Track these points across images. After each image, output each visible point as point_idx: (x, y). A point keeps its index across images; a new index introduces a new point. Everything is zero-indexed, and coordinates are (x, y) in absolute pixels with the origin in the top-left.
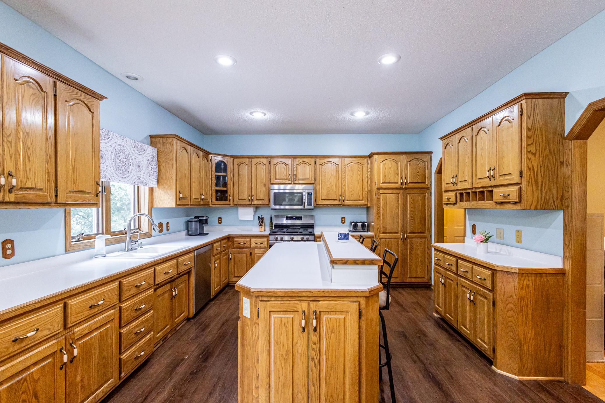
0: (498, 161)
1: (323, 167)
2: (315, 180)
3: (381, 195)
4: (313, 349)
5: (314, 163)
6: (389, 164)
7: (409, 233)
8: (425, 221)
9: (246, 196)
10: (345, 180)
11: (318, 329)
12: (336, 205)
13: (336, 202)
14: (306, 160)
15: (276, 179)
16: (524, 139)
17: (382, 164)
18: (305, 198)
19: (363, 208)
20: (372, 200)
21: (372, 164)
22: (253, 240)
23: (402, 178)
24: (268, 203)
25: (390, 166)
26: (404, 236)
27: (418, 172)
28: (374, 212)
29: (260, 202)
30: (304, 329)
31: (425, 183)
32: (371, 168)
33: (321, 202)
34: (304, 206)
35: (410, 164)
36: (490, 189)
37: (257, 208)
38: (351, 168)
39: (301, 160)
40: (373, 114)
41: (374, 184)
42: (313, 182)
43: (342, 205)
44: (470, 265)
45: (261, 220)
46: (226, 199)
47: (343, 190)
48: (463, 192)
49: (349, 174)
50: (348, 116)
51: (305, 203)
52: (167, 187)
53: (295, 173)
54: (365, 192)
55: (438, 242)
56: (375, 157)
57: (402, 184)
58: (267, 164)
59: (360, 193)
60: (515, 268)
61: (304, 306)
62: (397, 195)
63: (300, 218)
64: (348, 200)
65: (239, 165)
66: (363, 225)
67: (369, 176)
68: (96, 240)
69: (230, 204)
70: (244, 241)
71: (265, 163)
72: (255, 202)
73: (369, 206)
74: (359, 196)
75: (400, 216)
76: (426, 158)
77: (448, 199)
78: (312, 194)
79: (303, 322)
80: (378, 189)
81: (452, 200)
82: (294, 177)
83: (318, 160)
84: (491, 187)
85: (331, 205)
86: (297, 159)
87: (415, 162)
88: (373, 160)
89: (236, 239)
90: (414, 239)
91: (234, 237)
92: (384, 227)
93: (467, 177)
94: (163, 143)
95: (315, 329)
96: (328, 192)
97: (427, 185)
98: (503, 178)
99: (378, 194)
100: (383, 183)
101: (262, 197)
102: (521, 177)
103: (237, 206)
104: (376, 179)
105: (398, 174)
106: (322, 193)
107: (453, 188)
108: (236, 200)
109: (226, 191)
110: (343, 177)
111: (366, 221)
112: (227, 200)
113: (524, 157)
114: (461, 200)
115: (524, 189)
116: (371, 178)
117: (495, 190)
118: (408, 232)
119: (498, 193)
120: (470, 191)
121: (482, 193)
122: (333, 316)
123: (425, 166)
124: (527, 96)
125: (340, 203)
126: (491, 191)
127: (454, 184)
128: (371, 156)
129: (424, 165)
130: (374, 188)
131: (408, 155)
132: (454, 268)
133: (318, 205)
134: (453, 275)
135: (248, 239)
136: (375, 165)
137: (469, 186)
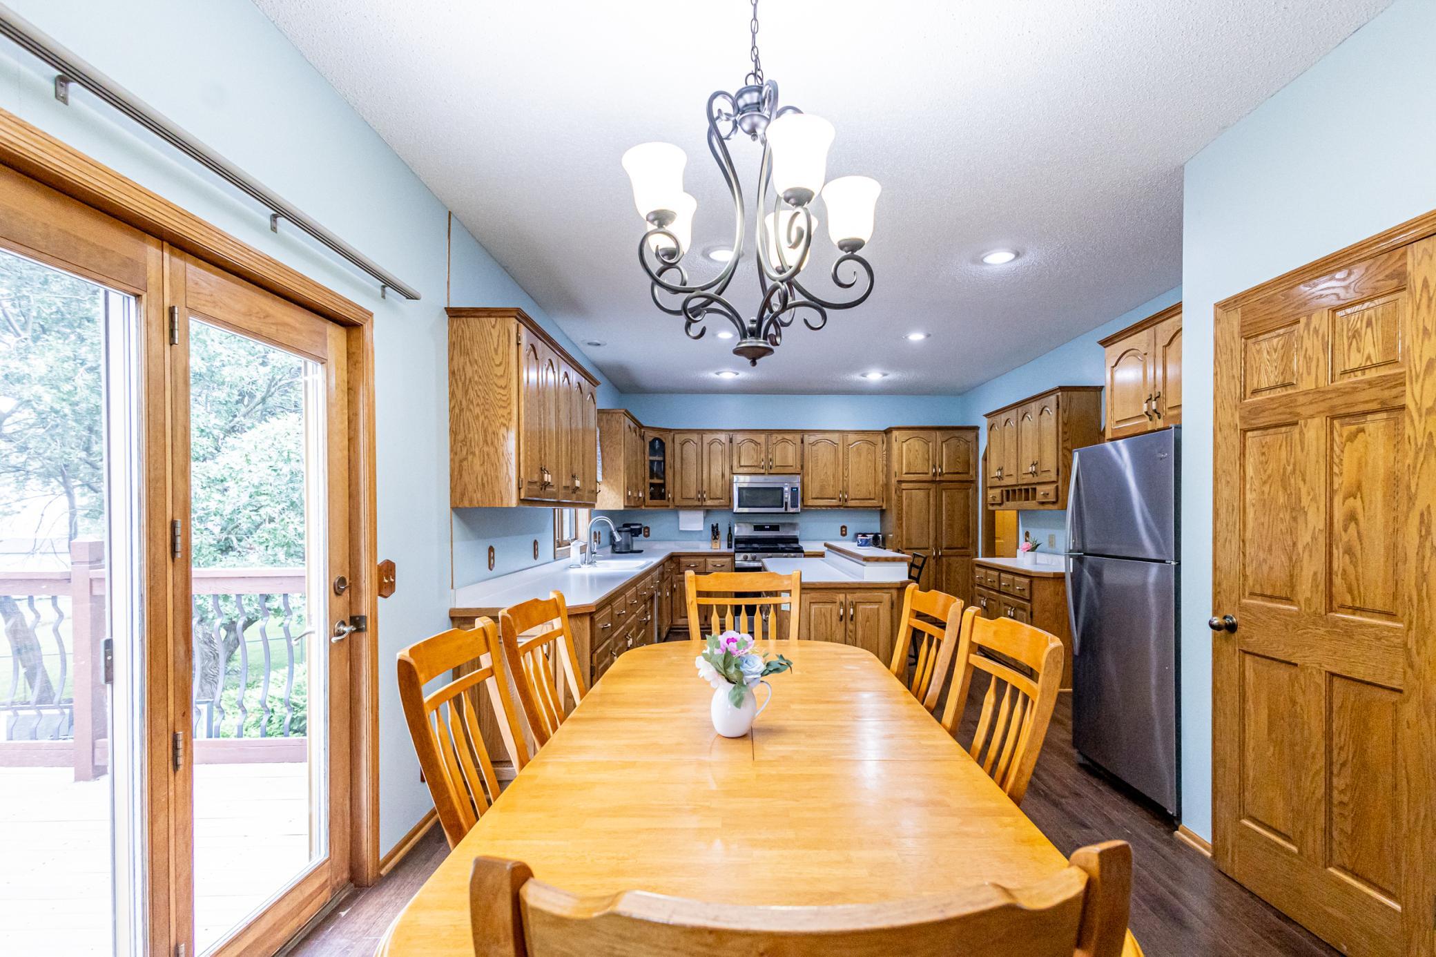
0: (1040, 456)
1: (814, 448)
2: (802, 467)
3: (904, 492)
4: (850, 637)
5: (800, 441)
6: (915, 445)
7: (946, 548)
8: (968, 531)
9: (693, 494)
10: (847, 469)
11: (854, 618)
12: (834, 506)
13: (834, 502)
14: (787, 437)
15: (741, 466)
16: (1060, 434)
17: (904, 445)
18: (788, 497)
19: (874, 511)
20: (889, 500)
21: (889, 443)
22: (710, 560)
23: (934, 466)
24: (728, 504)
25: (917, 447)
26: (937, 553)
27: (959, 458)
28: (892, 517)
29: (716, 502)
30: (841, 620)
31: (968, 473)
32: (889, 450)
33: (810, 502)
34: (786, 509)
35: (947, 446)
36: (1034, 486)
37: (708, 511)
38: (857, 449)
39: (780, 437)
40: (892, 376)
41: (893, 475)
42: (798, 470)
43: (843, 507)
44: (1010, 577)
45: (715, 532)
46: (662, 496)
47: (845, 484)
48: (1010, 489)
49: (852, 458)
50: (856, 377)
51: (786, 503)
52: (612, 481)
53: (770, 456)
54: (879, 488)
55: (987, 556)
56: (895, 433)
57: (935, 474)
58: (727, 443)
59: (871, 487)
60: (1050, 573)
61: (841, 597)
62: (927, 491)
63: (775, 528)
64: (852, 499)
65: (682, 445)
66: (876, 538)
67: (885, 462)
68: (571, 546)
69: (668, 506)
70: (694, 563)
71: (723, 441)
72: (709, 503)
73: (884, 507)
74: (870, 493)
75: (931, 524)
76: (970, 436)
77: (994, 498)
78: (797, 489)
79: (842, 611)
80: (900, 482)
81: (998, 500)
82: (769, 464)
83: (806, 437)
84: (1034, 484)
85: (827, 506)
86: (774, 436)
87: (953, 441)
88: (891, 438)
89: (683, 560)
90: (952, 558)
91: (680, 556)
92: (907, 540)
93: (1013, 472)
94: (607, 420)
95: (852, 619)
96: (822, 488)
97: (972, 476)
98: (1044, 474)
99: (899, 490)
100: (906, 473)
101: (719, 495)
102: (1058, 474)
103: (679, 508)
104: (895, 467)
105: (928, 460)
106: (813, 489)
107: (998, 483)
108: (678, 498)
109: (663, 485)
110: (845, 462)
111: (879, 532)
112: (664, 499)
113: (1060, 453)
114: (1008, 500)
115: (1060, 488)
116: (888, 465)
117: (1039, 488)
118: (944, 547)
119: (1041, 490)
120: (1017, 488)
121: (1027, 490)
122: (869, 607)
123: (969, 448)
124: (1062, 389)
125: (841, 503)
126: (1034, 489)
127: (1000, 478)
128: (888, 432)
129: (966, 446)
130: (894, 481)
131: (943, 432)
132: (996, 585)
133: (807, 506)
134: (995, 593)
135: (702, 560)
136: (895, 446)
137: (1014, 482)
